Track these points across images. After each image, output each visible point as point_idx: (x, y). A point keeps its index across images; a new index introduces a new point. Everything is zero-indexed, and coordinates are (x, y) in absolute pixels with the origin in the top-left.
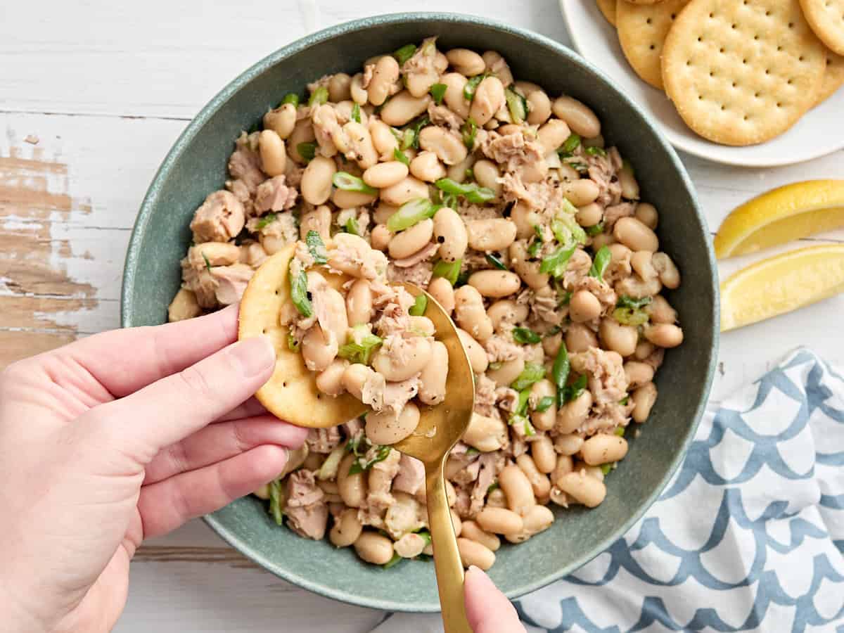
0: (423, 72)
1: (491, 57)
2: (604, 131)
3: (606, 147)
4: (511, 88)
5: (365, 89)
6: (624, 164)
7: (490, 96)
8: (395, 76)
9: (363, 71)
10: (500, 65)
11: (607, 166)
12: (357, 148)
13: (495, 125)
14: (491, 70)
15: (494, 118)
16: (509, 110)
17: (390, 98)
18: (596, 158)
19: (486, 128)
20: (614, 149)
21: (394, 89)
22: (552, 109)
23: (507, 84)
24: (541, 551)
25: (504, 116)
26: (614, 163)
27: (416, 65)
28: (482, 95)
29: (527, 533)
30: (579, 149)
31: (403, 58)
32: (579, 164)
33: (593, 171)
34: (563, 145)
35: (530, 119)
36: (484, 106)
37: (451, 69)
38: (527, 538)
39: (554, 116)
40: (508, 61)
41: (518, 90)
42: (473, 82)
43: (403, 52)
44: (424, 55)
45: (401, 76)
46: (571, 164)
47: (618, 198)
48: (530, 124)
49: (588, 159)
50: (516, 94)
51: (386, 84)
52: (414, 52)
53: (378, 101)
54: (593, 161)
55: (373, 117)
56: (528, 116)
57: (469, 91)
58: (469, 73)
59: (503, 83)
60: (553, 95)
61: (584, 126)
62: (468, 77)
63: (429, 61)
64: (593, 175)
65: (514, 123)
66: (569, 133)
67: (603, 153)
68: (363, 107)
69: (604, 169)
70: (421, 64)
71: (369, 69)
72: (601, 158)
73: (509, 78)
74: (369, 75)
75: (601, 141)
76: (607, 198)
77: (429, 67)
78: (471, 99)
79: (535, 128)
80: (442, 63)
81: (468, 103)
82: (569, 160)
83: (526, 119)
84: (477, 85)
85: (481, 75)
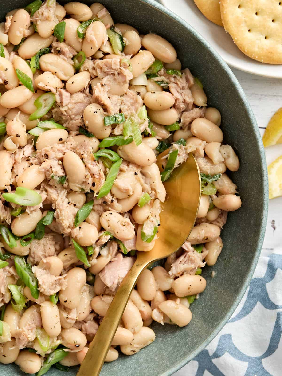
0: (47, 19)
1: (97, 7)
2: (178, 57)
3: (182, 69)
4: (112, 28)
5: (7, 33)
6: (195, 81)
7: (95, 35)
8: (28, 23)
9: (5, 20)
10: (103, 12)
11: (182, 83)
12: (3, 76)
13: (101, 55)
14: (97, 16)
15: (100, 50)
16: (111, 44)
17: (24, 39)
18: (175, 77)
19: (94, 58)
20: (187, 70)
21: (27, 32)
22: (141, 43)
23: (109, 26)
24: (147, 361)
25: (107, 49)
26: (187, 80)
27: (42, 14)
28: (90, 34)
29: (136, 347)
30: (162, 70)
31: (33, 10)
32: (162, 82)
33: (172, 86)
34: (150, 68)
35: (127, 50)
36: (92, 42)
37: (68, 16)
38: (137, 350)
39: (143, 48)
40: (109, 10)
41: (117, 30)
42: (84, 25)
43: (32, 6)
44: (47, 7)
45: (32, 23)
46: (157, 82)
47: (191, 106)
48: (126, 55)
49: (168, 78)
50: (116, 32)
51: (22, 29)
52: (40, 6)
53: (16, 42)
54: (172, 79)
55: (13, 53)
56: (124, 49)
57: (81, 31)
58: (81, 19)
59: (106, 26)
60: (142, 33)
61: (164, 55)
62: (81, 22)
63: (52, 11)
64: (172, 90)
65: (114, 53)
66: (153, 60)
67: (180, 74)
68: (6, 46)
69: (181, 86)
70: (46, 14)
71: (9, 19)
72: (178, 77)
73: (110, 22)
74: (8, 23)
75: (178, 65)
76: (182, 106)
77: (52, 16)
78: (83, 37)
79: (129, 57)
80: (61, 12)
81: (80, 40)
82: (155, 79)
83: (122, 51)
84: (87, 27)
85: (90, 20)
